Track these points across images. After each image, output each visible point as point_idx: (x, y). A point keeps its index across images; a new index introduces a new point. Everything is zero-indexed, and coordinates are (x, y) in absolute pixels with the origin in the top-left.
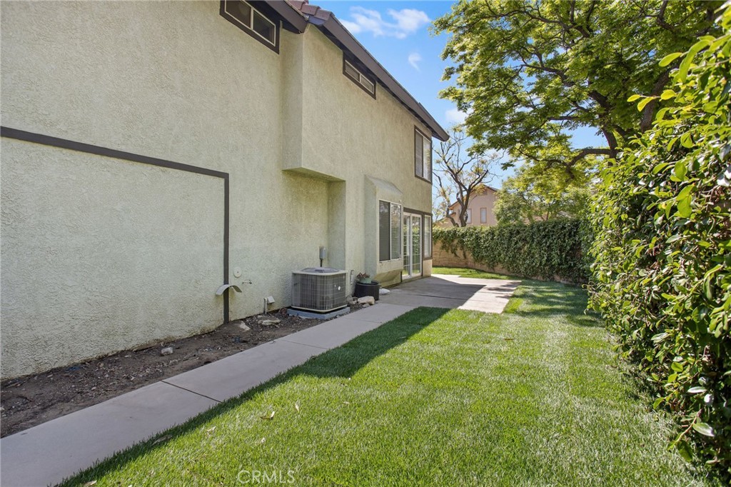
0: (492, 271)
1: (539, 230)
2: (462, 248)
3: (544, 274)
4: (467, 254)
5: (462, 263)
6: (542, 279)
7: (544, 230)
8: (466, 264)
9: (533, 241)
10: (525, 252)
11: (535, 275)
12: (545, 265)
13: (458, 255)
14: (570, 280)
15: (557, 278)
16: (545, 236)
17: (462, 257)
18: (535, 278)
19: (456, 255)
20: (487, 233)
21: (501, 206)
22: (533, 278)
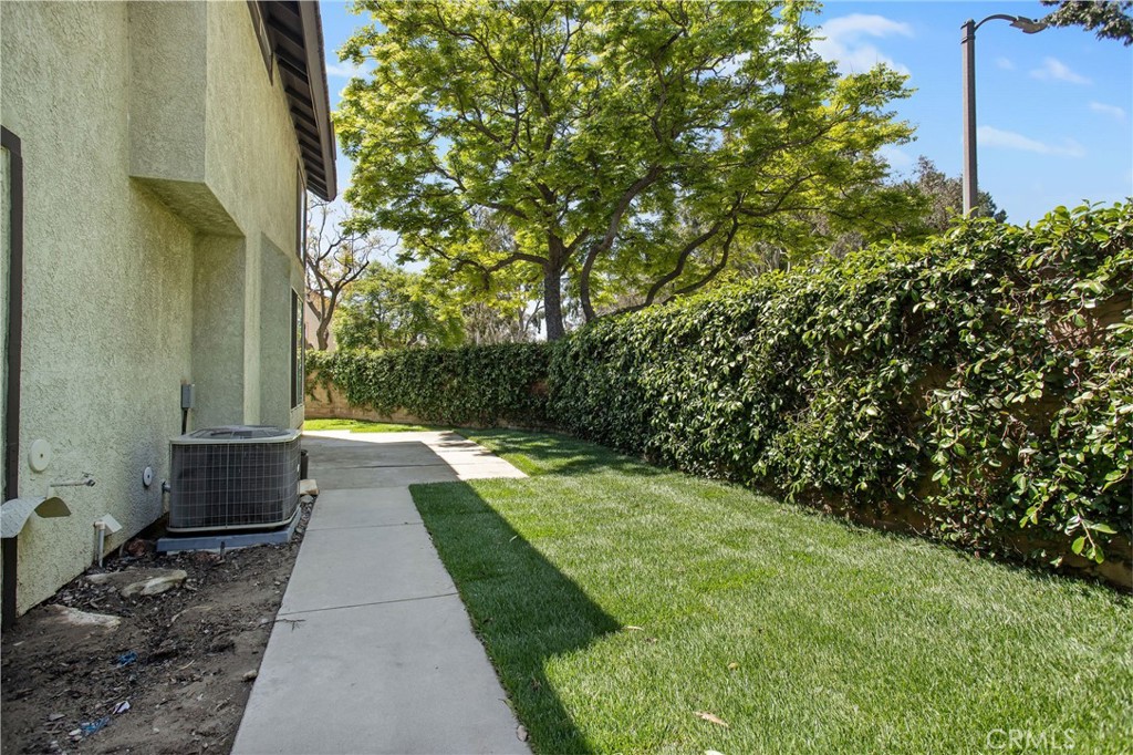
0: (387, 419)
1: (478, 357)
2: (325, 384)
3: (482, 420)
4: (333, 394)
5: (324, 411)
6: (478, 426)
7: (486, 357)
8: (332, 411)
9: (467, 373)
10: (452, 388)
11: (468, 420)
12: (487, 405)
13: (317, 396)
14: (523, 424)
15: (503, 423)
16: (486, 366)
17: (325, 400)
18: (468, 425)
19: (314, 398)
20: (380, 360)
21: (345, 321)
22: (464, 425)
